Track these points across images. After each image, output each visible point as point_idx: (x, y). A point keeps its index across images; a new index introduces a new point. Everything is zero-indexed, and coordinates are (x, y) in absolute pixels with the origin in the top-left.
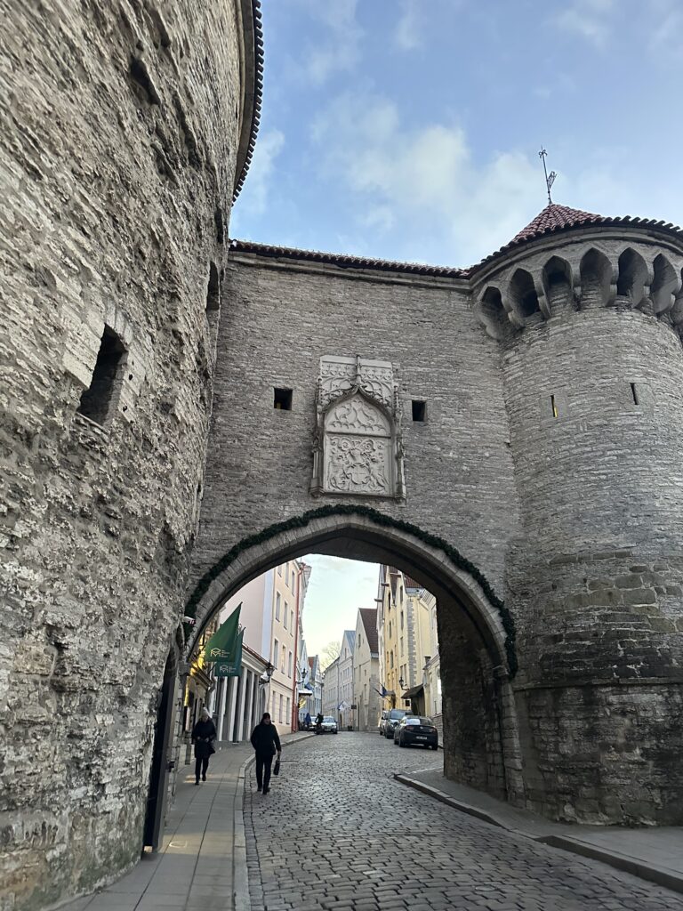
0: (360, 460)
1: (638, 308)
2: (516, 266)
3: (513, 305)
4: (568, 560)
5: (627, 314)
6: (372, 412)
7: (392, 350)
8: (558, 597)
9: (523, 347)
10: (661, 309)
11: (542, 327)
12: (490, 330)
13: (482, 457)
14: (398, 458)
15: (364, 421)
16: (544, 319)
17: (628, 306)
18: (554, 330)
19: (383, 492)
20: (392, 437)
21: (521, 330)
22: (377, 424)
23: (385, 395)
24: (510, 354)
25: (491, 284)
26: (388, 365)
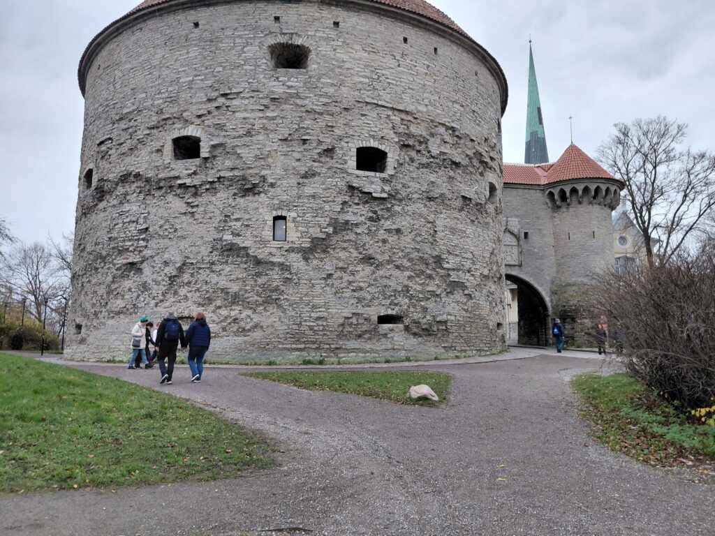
0: (509, 253)
1: (599, 204)
2: (561, 187)
3: (559, 200)
4: (569, 285)
5: (595, 206)
6: (512, 237)
7: (518, 214)
8: (566, 295)
9: (561, 213)
10: (606, 203)
11: (567, 208)
12: (550, 205)
13: (545, 251)
14: (521, 253)
15: (510, 240)
16: (569, 205)
17: (595, 204)
18: (571, 210)
19: (516, 263)
20: (519, 245)
21: (560, 207)
22: (514, 242)
23: (516, 231)
24: (556, 215)
25: (552, 190)
26: (517, 219)
